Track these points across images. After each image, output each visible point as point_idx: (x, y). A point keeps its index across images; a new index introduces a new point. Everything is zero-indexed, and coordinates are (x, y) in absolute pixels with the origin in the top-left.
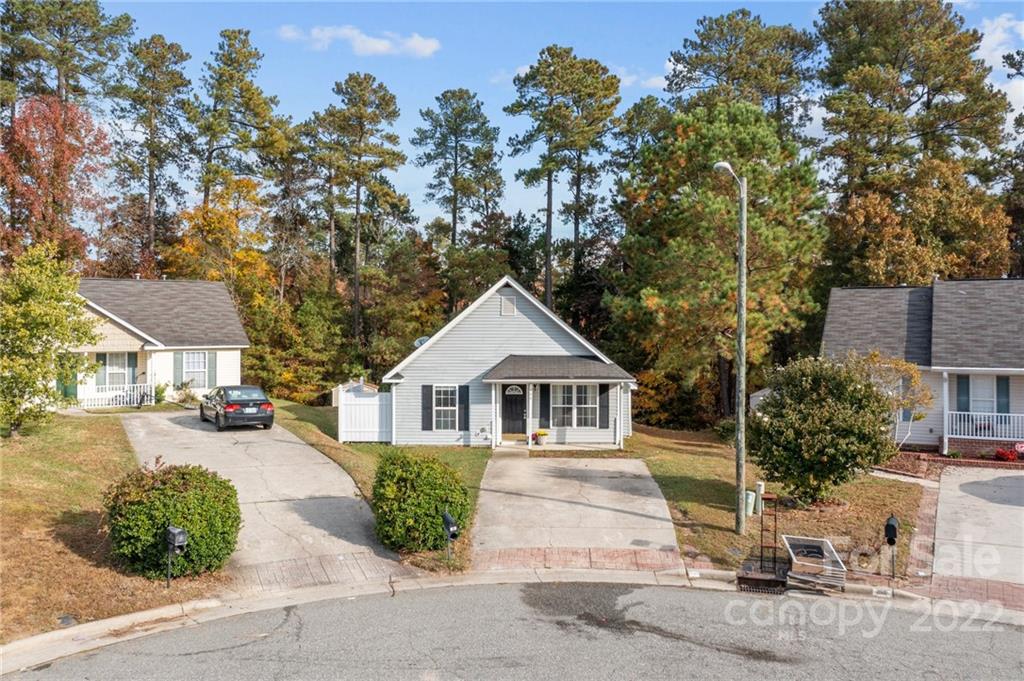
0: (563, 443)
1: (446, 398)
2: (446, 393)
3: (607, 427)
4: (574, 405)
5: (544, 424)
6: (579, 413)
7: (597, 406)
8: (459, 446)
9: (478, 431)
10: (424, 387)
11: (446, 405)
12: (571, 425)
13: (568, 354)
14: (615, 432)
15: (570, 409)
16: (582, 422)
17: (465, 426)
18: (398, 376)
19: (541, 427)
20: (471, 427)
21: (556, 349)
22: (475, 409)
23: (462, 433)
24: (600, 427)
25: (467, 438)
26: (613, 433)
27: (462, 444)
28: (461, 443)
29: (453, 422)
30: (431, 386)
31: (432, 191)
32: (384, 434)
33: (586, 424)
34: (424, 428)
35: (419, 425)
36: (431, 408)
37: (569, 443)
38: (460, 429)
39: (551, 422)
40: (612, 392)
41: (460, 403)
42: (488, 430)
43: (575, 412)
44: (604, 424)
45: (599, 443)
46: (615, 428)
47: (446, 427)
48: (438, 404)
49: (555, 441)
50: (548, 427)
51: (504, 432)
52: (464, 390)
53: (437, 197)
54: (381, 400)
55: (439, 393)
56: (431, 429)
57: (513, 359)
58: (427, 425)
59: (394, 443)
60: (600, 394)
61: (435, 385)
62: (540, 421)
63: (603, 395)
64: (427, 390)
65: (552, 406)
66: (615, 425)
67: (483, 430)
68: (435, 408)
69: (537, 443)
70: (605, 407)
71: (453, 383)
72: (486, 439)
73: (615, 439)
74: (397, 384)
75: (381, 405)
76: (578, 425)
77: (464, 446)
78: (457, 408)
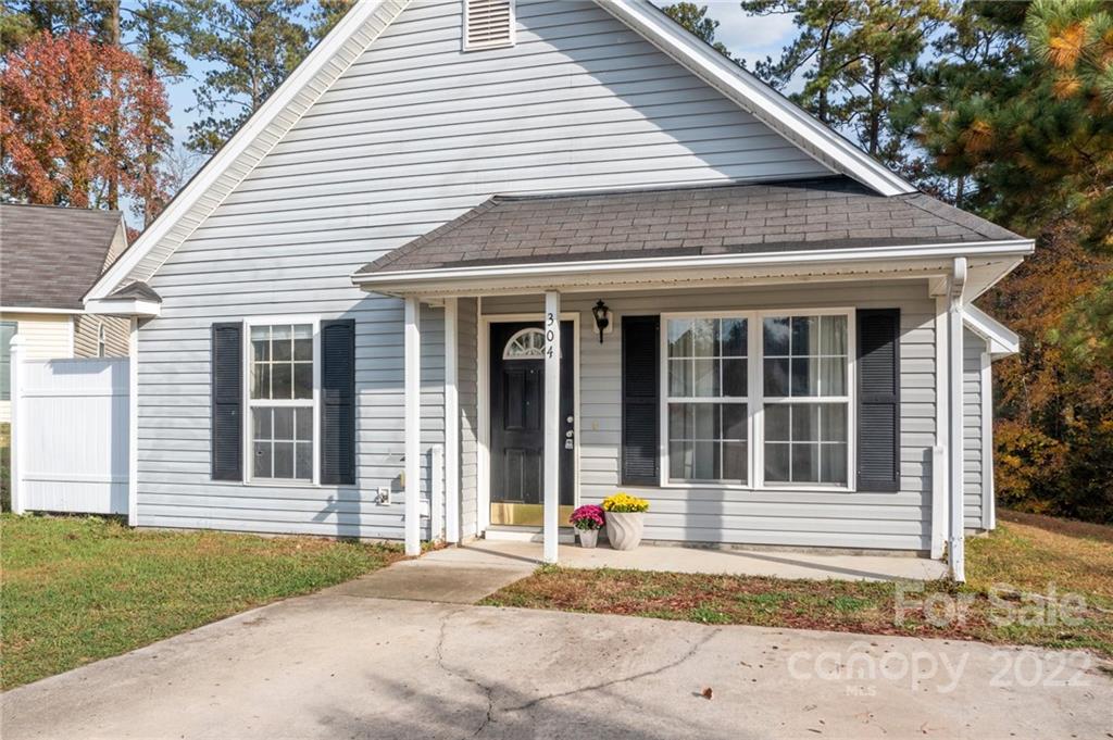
0: (711, 546)
1: (282, 364)
2: (281, 348)
3: (894, 487)
5: (639, 473)
6: (775, 428)
7: (850, 399)
8: (325, 538)
9: (385, 487)
10: (219, 329)
11: (283, 390)
12: (739, 472)
14: (927, 507)
15: (737, 414)
16: (790, 465)
17: (341, 467)
18: (136, 292)
19: (629, 478)
20: (362, 471)
22: (374, 407)
23: (333, 491)
24: (862, 487)
25: (350, 511)
26: (917, 513)
27: (333, 530)
28: (330, 527)
29: (306, 454)
30: (237, 328)
33: (803, 472)
34: (217, 473)
35: (205, 461)
36: (239, 405)
37: (735, 545)
38: (326, 479)
39: (664, 461)
40: (911, 341)
41: (325, 384)
43: (757, 422)
44: (880, 474)
45: (858, 551)
46: (928, 493)
47: (284, 472)
48: (261, 391)
49: (681, 535)
50: (652, 481)
52: (339, 336)
55: (261, 349)
56: (239, 476)
58: (226, 465)
59: (133, 521)
60: (864, 348)
61: (249, 322)
62: (624, 458)
63: (873, 356)
64: (227, 338)
65: (665, 400)
66: (928, 477)
68: (249, 402)
69: (604, 542)
70: (881, 405)
71: (302, 312)
73: (927, 536)
76: (768, 477)
77: (341, 538)
78: (315, 402)
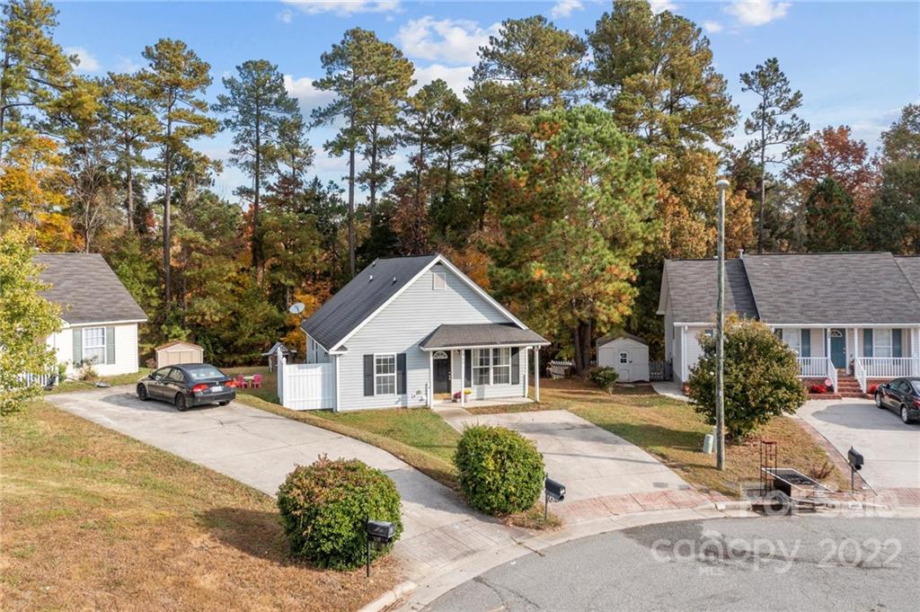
0: (482, 399)
1: (385, 365)
2: (385, 361)
3: (518, 383)
4: (491, 366)
5: (468, 385)
6: (495, 373)
7: (510, 365)
8: (397, 408)
9: (414, 394)
10: (365, 356)
11: (386, 372)
12: (488, 383)
13: (490, 322)
14: (524, 387)
15: (487, 370)
16: (497, 380)
17: (403, 390)
18: (342, 348)
19: (466, 386)
20: (408, 390)
21: (480, 318)
22: (410, 374)
23: (400, 396)
24: (513, 384)
25: (405, 400)
26: (522, 388)
28: (399, 405)
29: (392, 387)
30: (372, 356)
31: (236, 156)
32: (326, 402)
33: (500, 382)
34: (366, 394)
35: (362, 391)
36: (373, 376)
37: (488, 399)
38: (398, 393)
39: (473, 381)
40: (522, 353)
41: (398, 370)
42: (423, 390)
43: (491, 371)
44: (515, 380)
45: (511, 397)
46: (524, 383)
47: (386, 392)
48: (379, 372)
49: (475, 398)
50: (470, 386)
51: (435, 392)
52: (402, 358)
53: (240, 162)
54: (323, 370)
55: (379, 361)
56: (373, 395)
57: (443, 329)
58: (369, 391)
59: (338, 410)
60: (513, 355)
61: (375, 354)
62: (465, 381)
64: (368, 359)
65: (472, 367)
66: (524, 381)
67: (418, 392)
68: (376, 375)
70: (516, 366)
71: (391, 351)
72: (422, 400)
73: (524, 393)
74: (340, 355)
75: (323, 375)
76: (494, 383)
77: (402, 408)
78: (395, 374)
